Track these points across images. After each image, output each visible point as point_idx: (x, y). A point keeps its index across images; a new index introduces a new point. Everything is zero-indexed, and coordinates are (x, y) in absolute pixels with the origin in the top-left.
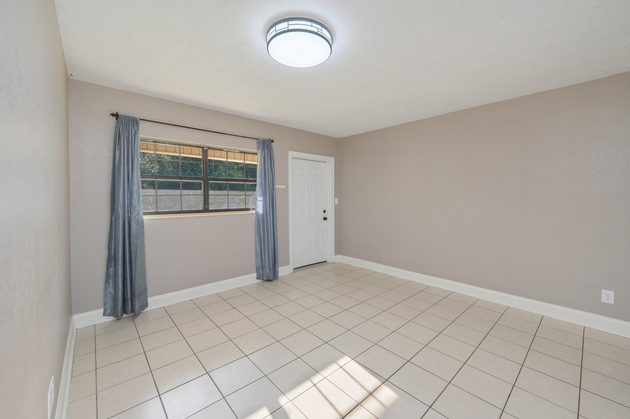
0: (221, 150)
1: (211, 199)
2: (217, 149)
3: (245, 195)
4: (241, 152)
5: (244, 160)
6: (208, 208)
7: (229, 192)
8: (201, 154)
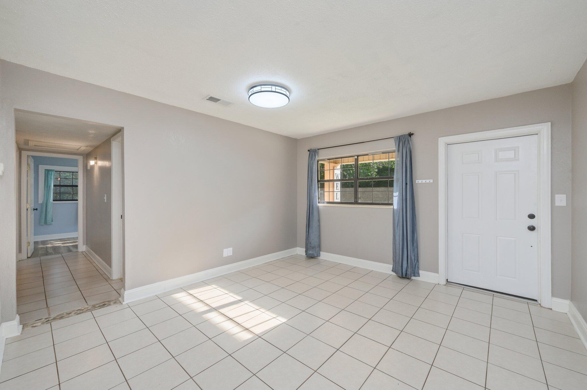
0: (367, 155)
1: (359, 195)
2: (363, 155)
3: (388, 191)
4: (383, 153)
5: (389, 159)
6: (357, 201)
7: (373, 188)
8: (354, 161)
